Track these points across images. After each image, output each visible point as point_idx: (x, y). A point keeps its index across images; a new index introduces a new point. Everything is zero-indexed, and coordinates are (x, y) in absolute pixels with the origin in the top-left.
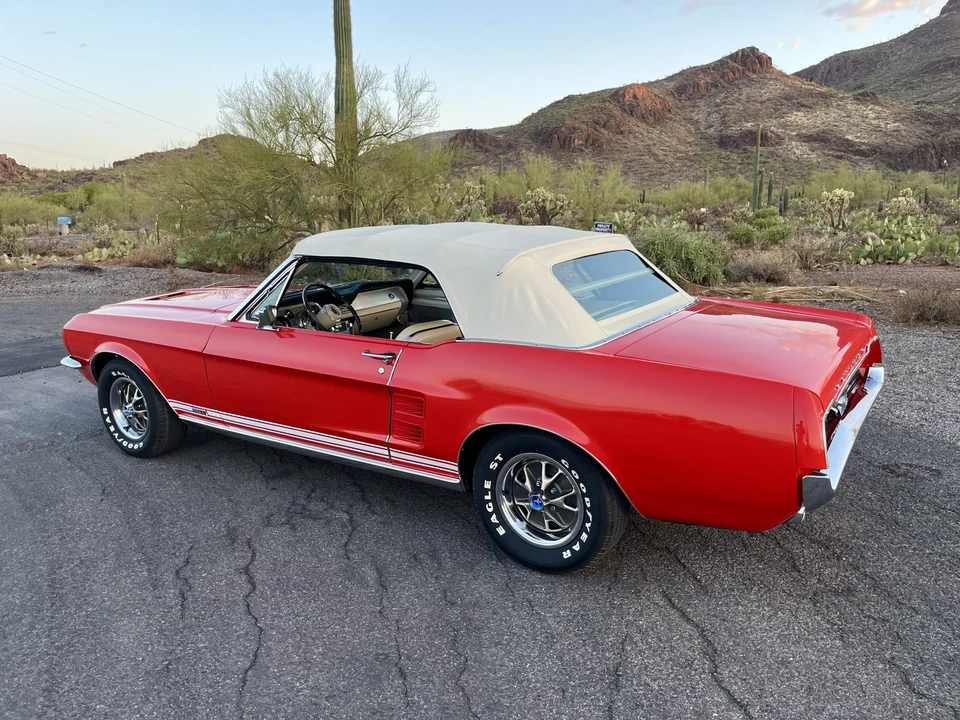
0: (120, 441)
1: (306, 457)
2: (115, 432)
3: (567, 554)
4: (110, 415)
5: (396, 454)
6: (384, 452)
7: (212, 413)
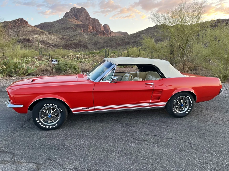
0: (45, 127)
1: (122, 112)
2: (41, 125)
3: (187, 112)
4: (39, 120)
5: (151, 104)
6: (148, 104)
7: (90, 108)
